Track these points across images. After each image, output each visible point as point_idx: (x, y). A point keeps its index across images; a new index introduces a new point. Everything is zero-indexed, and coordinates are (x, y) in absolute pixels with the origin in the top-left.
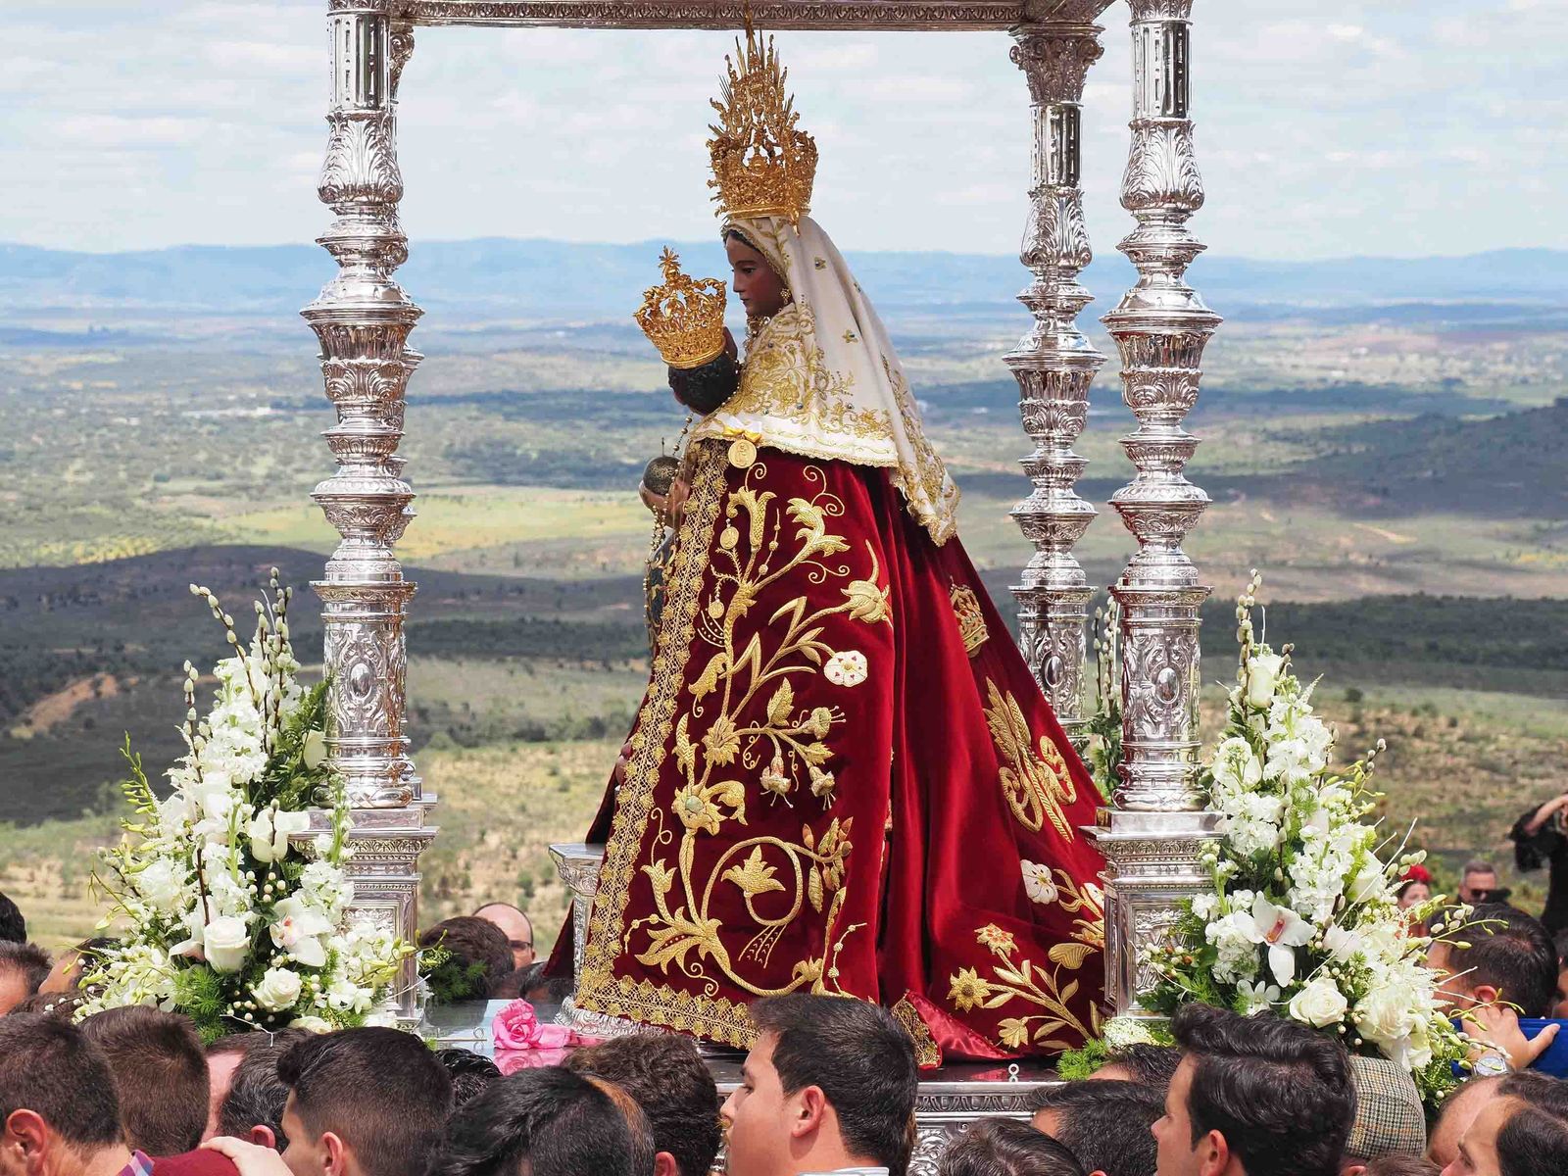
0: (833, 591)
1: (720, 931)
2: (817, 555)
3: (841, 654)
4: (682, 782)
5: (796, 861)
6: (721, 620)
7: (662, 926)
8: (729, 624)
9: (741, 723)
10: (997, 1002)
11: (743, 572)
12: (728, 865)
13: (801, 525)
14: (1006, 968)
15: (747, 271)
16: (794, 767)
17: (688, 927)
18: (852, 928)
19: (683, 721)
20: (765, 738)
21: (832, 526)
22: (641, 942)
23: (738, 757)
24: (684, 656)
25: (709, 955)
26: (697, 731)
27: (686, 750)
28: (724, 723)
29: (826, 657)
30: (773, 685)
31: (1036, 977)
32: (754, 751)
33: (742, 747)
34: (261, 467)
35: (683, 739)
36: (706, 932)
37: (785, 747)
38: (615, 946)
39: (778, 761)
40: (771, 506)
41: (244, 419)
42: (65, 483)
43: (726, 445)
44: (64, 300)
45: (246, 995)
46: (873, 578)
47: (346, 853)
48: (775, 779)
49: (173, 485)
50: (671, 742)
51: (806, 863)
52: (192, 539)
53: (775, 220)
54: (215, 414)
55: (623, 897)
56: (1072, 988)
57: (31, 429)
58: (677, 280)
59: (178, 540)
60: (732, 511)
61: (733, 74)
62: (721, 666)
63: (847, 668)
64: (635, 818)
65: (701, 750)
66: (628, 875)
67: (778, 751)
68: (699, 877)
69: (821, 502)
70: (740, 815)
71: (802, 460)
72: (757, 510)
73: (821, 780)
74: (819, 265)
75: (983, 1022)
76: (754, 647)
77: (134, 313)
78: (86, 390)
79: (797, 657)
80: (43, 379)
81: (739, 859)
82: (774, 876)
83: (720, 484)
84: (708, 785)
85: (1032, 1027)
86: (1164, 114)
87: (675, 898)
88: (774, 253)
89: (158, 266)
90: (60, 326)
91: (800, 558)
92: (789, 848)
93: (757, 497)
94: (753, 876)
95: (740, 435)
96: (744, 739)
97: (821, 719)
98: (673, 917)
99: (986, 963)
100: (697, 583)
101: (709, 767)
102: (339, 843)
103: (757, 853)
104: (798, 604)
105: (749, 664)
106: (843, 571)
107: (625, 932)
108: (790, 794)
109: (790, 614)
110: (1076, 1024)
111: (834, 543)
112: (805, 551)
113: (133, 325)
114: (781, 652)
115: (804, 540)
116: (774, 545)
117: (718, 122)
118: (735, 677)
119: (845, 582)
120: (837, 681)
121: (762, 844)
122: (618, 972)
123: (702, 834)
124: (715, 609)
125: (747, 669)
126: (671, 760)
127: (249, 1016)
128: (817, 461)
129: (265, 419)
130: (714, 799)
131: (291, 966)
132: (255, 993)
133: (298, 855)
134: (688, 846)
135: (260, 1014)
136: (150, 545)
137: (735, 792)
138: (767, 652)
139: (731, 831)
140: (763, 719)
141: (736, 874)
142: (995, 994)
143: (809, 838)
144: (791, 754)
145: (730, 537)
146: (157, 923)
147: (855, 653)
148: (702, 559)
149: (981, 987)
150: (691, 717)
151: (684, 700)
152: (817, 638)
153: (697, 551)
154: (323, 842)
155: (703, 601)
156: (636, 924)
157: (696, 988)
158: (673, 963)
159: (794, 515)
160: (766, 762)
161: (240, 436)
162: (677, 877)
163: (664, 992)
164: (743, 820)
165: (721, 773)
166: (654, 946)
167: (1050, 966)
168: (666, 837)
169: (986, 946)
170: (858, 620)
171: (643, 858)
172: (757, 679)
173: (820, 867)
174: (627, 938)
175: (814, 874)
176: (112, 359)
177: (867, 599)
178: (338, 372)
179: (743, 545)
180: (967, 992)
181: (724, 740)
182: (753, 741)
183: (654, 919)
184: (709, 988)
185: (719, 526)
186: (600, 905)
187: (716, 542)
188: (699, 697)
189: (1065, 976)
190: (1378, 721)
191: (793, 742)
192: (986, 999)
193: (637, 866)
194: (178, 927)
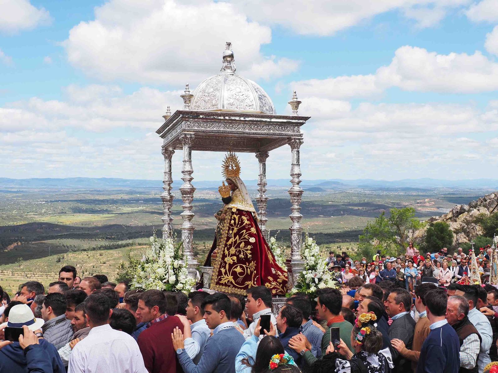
0: (249, 229)
1: (233, 278)
2: (246, 224)
3: (251, 238)
4: (226, 257)
5: (245, 267)
6: (232, 233)
7: (223, 277)
8: (233, 234)
9: (235, 248)
10: (271, 287)
11: (235, 227)
12: (234, 268)
13: (244, 220)
14: (272, 282)
15: (231, 185)
16: (245, 254)
17: (228, 277)
18: (257, 276)
19: (226, 248)
20: (240, 250)
21: (248, 220)
22: (220, 280)
23: (235, 253)
24: (225, 239)
25: (231, 281)
26: (228, 249)
27: (226, 252)
28: (233, 248)
29: (249, 238)
30: (241, 242)
31: (276, 284)
32: (238, 252)
33: (236, 252)
35: (226, 250)
36: (231, 278)
37: (243, 251)
38: (216, 280)
39: (242, 253)
40: (239, 217)
41: (41, 204)
42: (13, 213)
43: (231, 209)
44: (13, 186)
45: (175, 287)
46: (254, 227)
47: (187, 266)
48: (242, 256)
49: (30, 214)
50: (224, 251)
51: (247, 268)
52: (33, 221)
53: (235, 177)
54: (37, 203)
55: (217, 273)
56: (281, 285)
57: (8, 205)
59: (30, 222)
60: (233, 218)
61: (227, 157)
62: (232, 240)
63: (252, 240)
64: (219, 262)
65: (229, 252)
66: (218, 270)
67: (242, 252)
68: (229, 270)
69: (246, 217)
70: (236, 261)
71: (243, 211)
72: (237, 217)
73: (249, 256)
74: (241, 184)
76: (237, 237)
77: (24, 188)
78: (17, 199)
79: (245, 238)
80: (10, 198)
81: (236, 267)
82: (242, 270)
83: (230, 214)
84: (230, 257)
85: (276, 291)
86: (297, 163)
87: (226, 273)
88: (235, 182)
89: (28, 181)
90: (13, 190)
91: (244, 225)
92: (244, 266)
93: (237, 216)
94: (238, 270)
95: (234, 207)
96: (236, 250)
97: (249, 247)
98: (225, 276)
99: (270, 282)
100: (227, 228)
101: (230, 255)
102: (186, 265)
103: (239, 267)
104: (245, 231)
105: (237, 239)
106: (250, 226)
107: (217, 278)
108: (244, 258)
109: (243, 232)
110: (282, 290)
111: (248, 222)
113: (24, 190)
114: (242, 238)
115: (244, 222)
116: (240, 223)
117: (224, 164)
118: (234, 241)
120: (251, 242)
121: (240, 265)
122: (216, 284)
123: (230, 264)
124: (231, 232)
125: (236, 240)
126: (224, 254)
128: (245, 211)
129: (44, 204)
130: (231, 259)
131: (181, 283)
132: (176, 287)
133: (180, 267)
134: (227, 266)
135: (177, 290)
136: (26, 222)
137: (235, 258)
138: (239, 238)
139: (234, 263)
140: (239, 247)
141: (236, 270)
142: (271, 286)
143: (247, 264)
144: (244, 252)
145: (233, 222)
146: (160, 277)
147: (253, 238)
148: (228, 225)
149: (269, 285)
150: (227, 247)
151: (226, 245)
152: (248, 236)
153: (227, 224)
154: (184, 265)
155: (229, 231)
156: (219, 277)
157: (229, 286)
158: (225, 283)
159: (242, 218)
160: (240, 253)
161: (40, 206)
162: (226, 270)
163: (224, 287)
164: (236, 262)
165: (232, 255)
166: (222, 280)
167: (278, 282)
168: (224, 265)
170: (253, 233)
171: (220, 268)
172: (238, 242)
173: (250, 268)
174: (218, 279)
175: (249, 269)
176: (21, 195)
177: (253, 230)
178: (185, 197)
179: (235, 223)
180: (268, 286)
181: (233, 250)
182: (238, 251)
183: (222, 276)
184: (231, 286)
185: (231, 220)
186: (213, 274)
187: (230, 222)
188: (228, 244)
189: (280, 284)
190: (208, 246)
191: (245, 251)
192: (270, 287)
193: (219, 269)
194: (164, 278)
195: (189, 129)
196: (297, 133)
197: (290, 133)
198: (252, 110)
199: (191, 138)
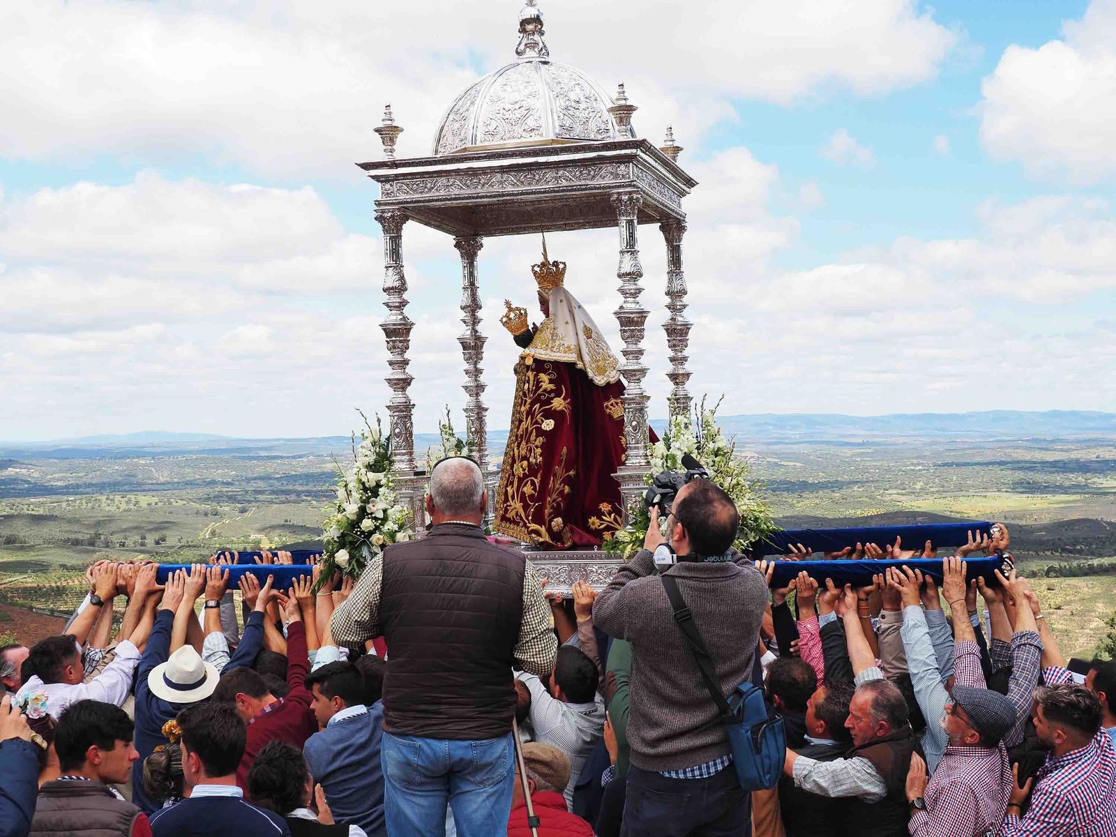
0: (548, 401)
1: (522, 506)
2: (545, 390)
3: (547, 421)
4: (516, 462)
5: (537, 484)
6: (524, 412)
7: (511, 506)
9: (526, 443)
10: (602, 527)
11: (528, 397)
13: (541, 382)
14: (606, 516)
16: (535, 456)
17: (515, 505)
19: (516, 443)
20: (530, 447)
21: (551, 381)
22: (506, 511)
23: (526, 453)
24: (517, 423)
25: (520, 514)
26: (519, 446)
27: (516, 452)
28: (524, 443)
29: (543, 422)
30: (532, 430)
31: (615, 518)
32: (529, 451)
33: (526, 450)
34: (918, 486)
35: (516, 449)
36: (519, 507)
38: (501, 512)
39: (533, 454)
40: (535, 376)
41: (913, 470)
42: (854, 491)
43: (525, 358)
44: (855, 432)
46: (562, 397)
47: (390, 484)
48: (532, 460)
49: (889, 492)
50: (514, 450)
52: (896, 509)
54: (904, 469)
55: (503, 498)
57: (843, 474)
58: (510, 309)
59: (891, 509)
60: (527, 379)
62: (524, 425)
63: (548, 425)
64: (507, 474)
65: (519, 452)
66: (504, 491)
67: (533, 451)
68: (518, 491)
69: (549, 374)
70: (526, 471)
71: (545, 361)
72: (532, 378)
73: (540, 459)
74: (561, 301)
75: (598, 534)
76: (529, 420)
78: (862, 461)
79: (537, 422)
80: (847, 457)
81: (525, 485)
83: (526, 370)
84: (520, 463)
85: (612, 534)
87: (513, 497)
89: (884, 421)
90: (853, 440)
92: (536, 481)
93: (532, 374)
94: (528, 489)
95: (528, 355)
98: (512, 502)
99: (600, 515)
100: (520, 401)
101: (520, 457)
102: (388, 481)
103: (529, 483)
104: (538, 406)
105: (528, 424)
106: (553, 395)
107: (503, 508)
108: (534, 464)
109: (536, 408)
111: (552, 386)
112: (541, 390)
113: (876, 440)
114: (534, 421)
115: (542, 386)
116: (535, 388)
118: (526, 429)
119: (552, 399)
120: (545, 429)
121: (531, 480)
122: (502, 520)
123: (519, 477)
124: (523, 409)
125: (528, 426)
126: (514, 455)
127: (359, 533)
128: (549, 362)
129: (920, 470)
130: (521, 467)
131: (372, 518)
133: (378, 485)
134: (516, 480)
135: (363, 532)
136: (882, 511)
138: (532, 421)
139: (525, 476)
140: (530, 441)
141: (525, 489)
142: (602, 524)
144: (535, 452)
145: (526, 386)
147: (552, 420)
148: (521, 394)
149: (597, 522)
150: (518, 442)
151: (517, 437)
152: (541, 416)
153: (520, 391)
154: (386, 482)
155: (521, 407)
156: (505, 505)
157: (518, 524)
158: (513, 517)
159: (541, 379)
160: (531, 454)
161: (915, 475)
162: (513, 490)
163: (512, 526)
164: (527, 473)
165: (523, 459)
166: (509, 512)
167: (621, 514)
168: (512, 479)
169: (601, 509)
170: (555, 410)
171: (507, 485)
174: (503, 510)
176: (870, 451)
177: (559, 403)
179: (529, 389)
180: (593, 524)
181: (523, 448)
182: (528, 449)
183: (509, 503)
184: (520, 524)
185: (524, 383)
186: (498, 500)
187: (524, 388)
188: (519, 436)
191: (536, 449)
192: (599, 526)
193: (506, 488)
195: (388, 199)
196: (623, 181)
197: (608, 181)
198: (538, 138)
199: (392, 216)
